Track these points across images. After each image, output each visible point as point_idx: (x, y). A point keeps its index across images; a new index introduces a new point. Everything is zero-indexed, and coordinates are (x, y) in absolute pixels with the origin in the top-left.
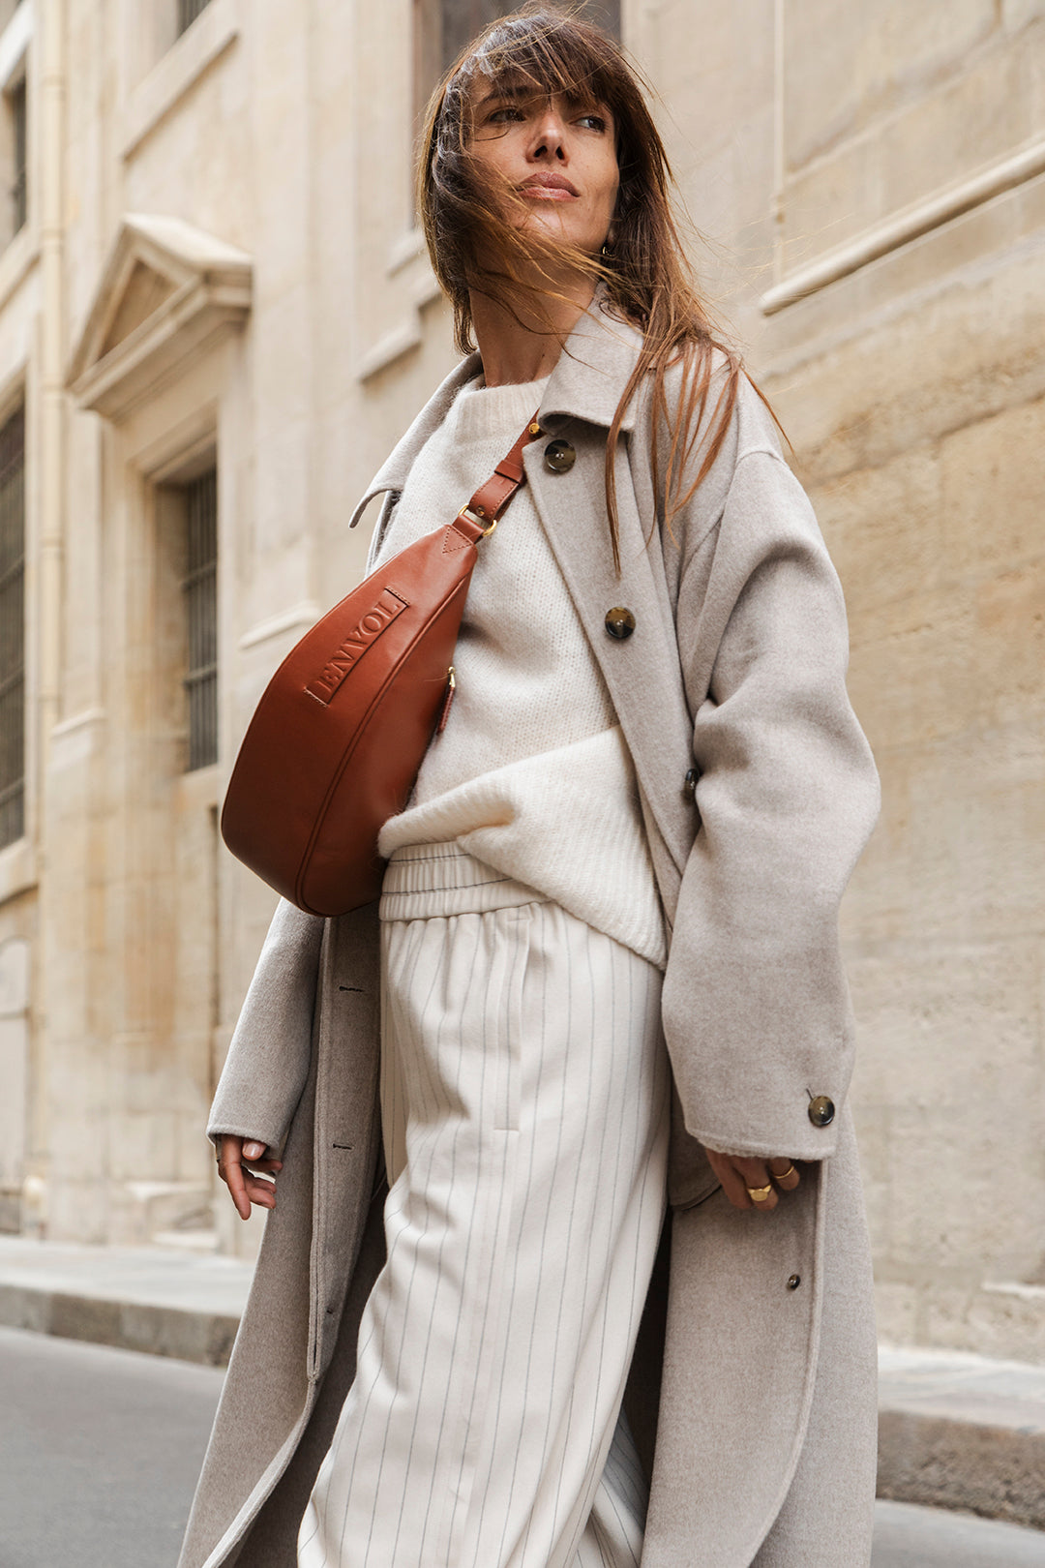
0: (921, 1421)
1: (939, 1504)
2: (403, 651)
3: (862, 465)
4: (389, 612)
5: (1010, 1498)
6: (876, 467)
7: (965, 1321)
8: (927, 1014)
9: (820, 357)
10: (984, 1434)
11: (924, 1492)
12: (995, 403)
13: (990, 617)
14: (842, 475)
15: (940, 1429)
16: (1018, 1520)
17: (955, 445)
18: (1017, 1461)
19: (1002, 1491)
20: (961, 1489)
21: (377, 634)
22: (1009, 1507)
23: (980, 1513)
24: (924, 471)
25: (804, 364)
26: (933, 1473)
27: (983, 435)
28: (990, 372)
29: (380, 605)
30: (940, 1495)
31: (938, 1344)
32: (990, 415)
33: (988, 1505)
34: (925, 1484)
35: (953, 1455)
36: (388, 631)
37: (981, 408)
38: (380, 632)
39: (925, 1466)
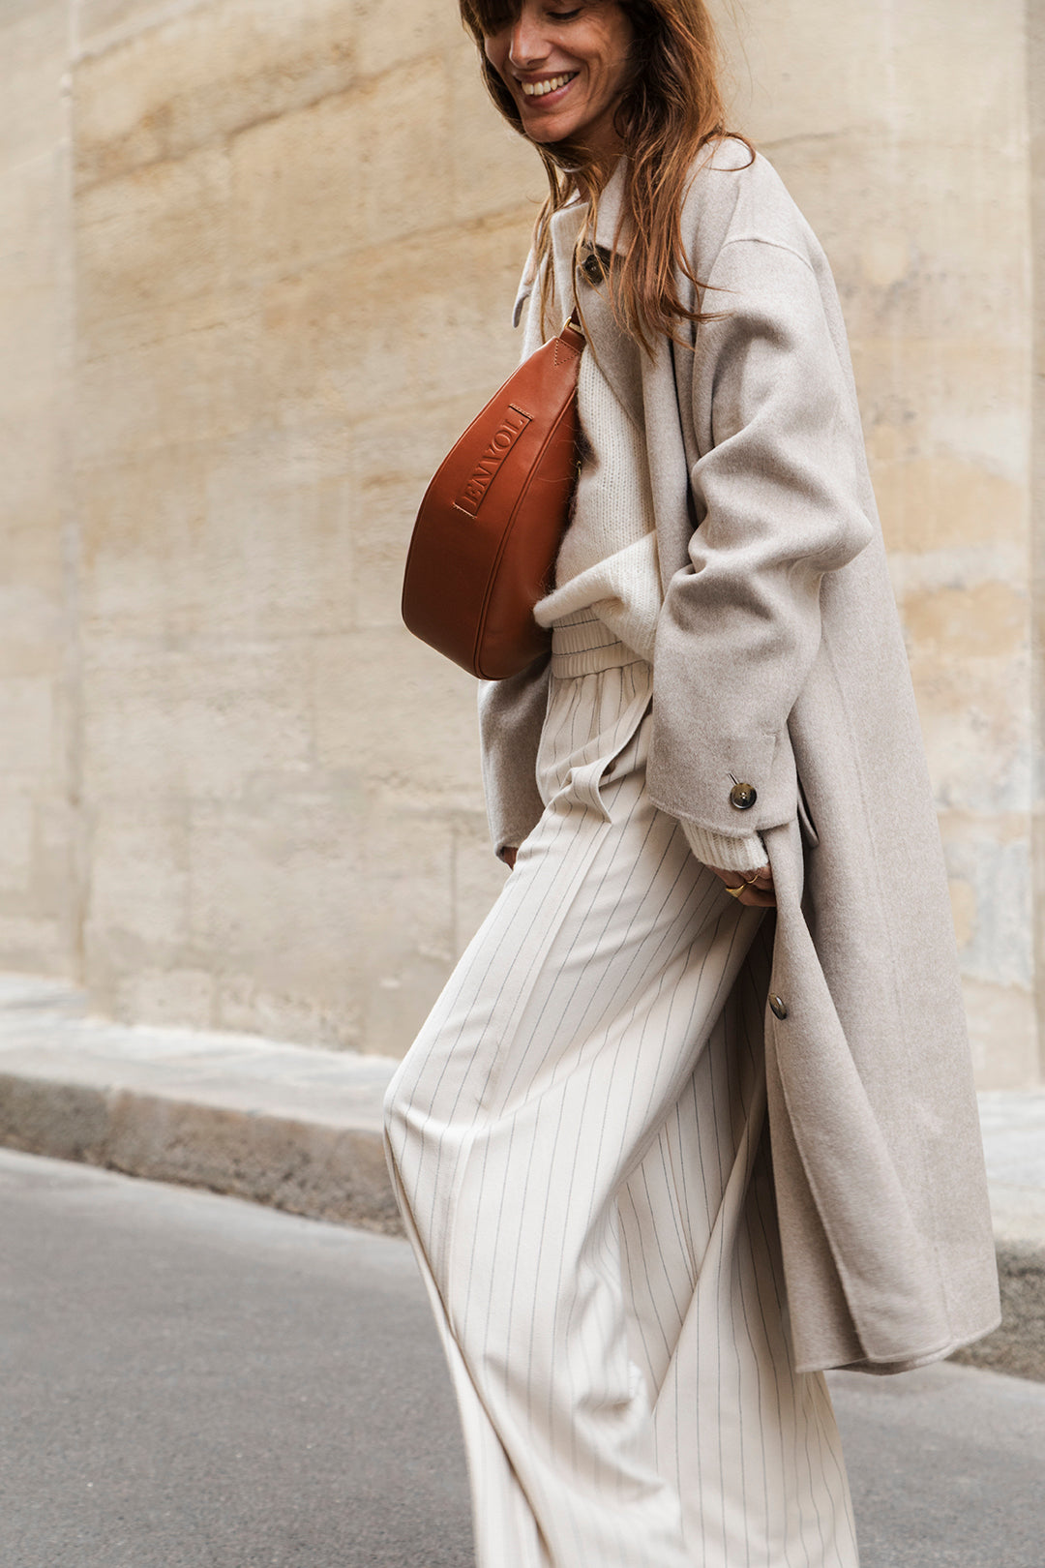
0: (170, 1105)
1: (184, 1182)
2: (533, 461)
3: (166, 157)
4: (516, 428)
5: (239, 1176)
6: (178, 159)
7: (252, 1006)
8: (220, 709)
9: (128, 42)
10: (220, 1116)
11: (171, 1171)
12: (278, 103)
13: (274, 319)
14: (148, 165)
15: (185, 1112)
16: (242, 1195)
17: (245, 144)
18: (244, 1142)
19: (232, 1168)
20: (200, 1169)
21: (508, 449)
22: (238, 1184)
23: (216, 1190)
24: (217, 167)
25: (113, 49)
26: (178, 1153)
27: (267, 137)
28: (276, 73)
29: (508, 423)
30: (184, 1174)
31: (229, 1028)
32: (272, 117)
33: (221, 1182)
34: (173, 1165)
35: (194, 1136)
36: (517, 444)
37: (264, 109)
38: (510, 448)
39: (172, 1146)
